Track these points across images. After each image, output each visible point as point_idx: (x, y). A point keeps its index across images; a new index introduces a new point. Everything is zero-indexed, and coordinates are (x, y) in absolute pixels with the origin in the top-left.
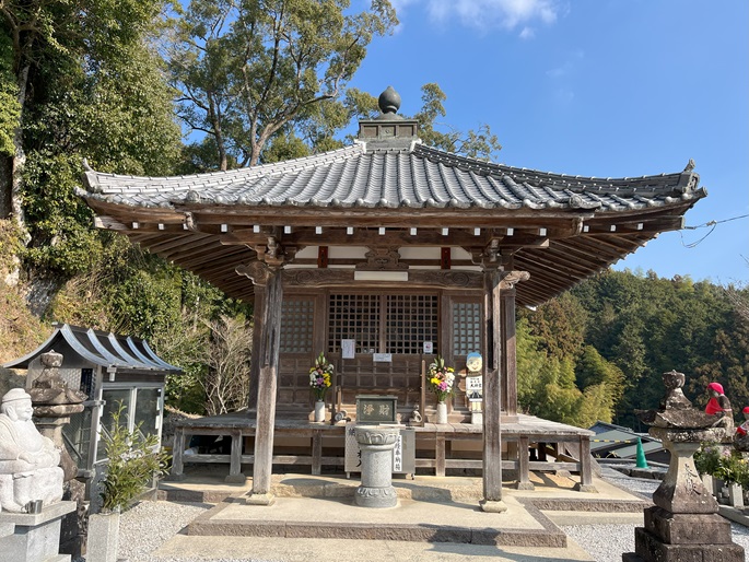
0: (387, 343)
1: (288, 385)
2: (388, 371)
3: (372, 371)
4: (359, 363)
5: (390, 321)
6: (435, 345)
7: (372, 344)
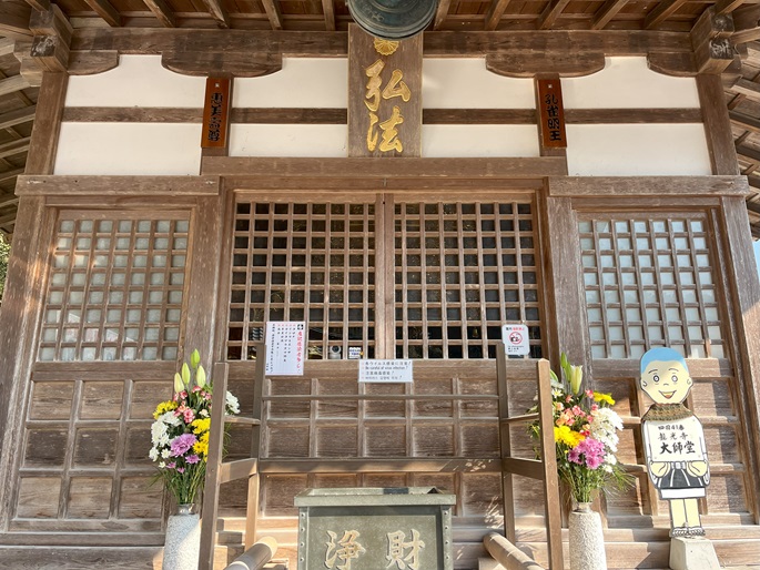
0: (399, 330)
1: (99, 460)
2: (402, 410)
3: (354, 410)
4: (317, 389)
5: (405, 269)
6: (535, 332)
7: (355, 333)
